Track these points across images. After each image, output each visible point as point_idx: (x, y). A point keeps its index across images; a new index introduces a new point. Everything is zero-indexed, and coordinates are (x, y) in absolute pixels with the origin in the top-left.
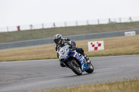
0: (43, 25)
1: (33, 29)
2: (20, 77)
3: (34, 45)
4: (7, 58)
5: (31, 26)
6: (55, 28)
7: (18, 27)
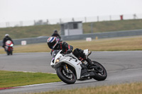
1: (136, 18)
2: (122, 68)
4: (109, 48)
5: (135, 15)
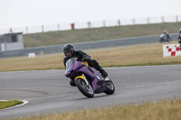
0: (104, 22)
1: (91, 27)
7: (73, 25)
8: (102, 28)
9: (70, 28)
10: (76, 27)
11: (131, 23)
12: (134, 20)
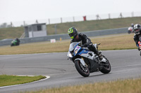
0: (109, 15)
1: (99, 19)
3: (101, 35)
5: (98, 16)
6: (121, 19)
7: (85, 18)
8: (107, 20)
9: (82, 20)
10: (88, 19)
11: (131, 16)
12: (133, 13)
